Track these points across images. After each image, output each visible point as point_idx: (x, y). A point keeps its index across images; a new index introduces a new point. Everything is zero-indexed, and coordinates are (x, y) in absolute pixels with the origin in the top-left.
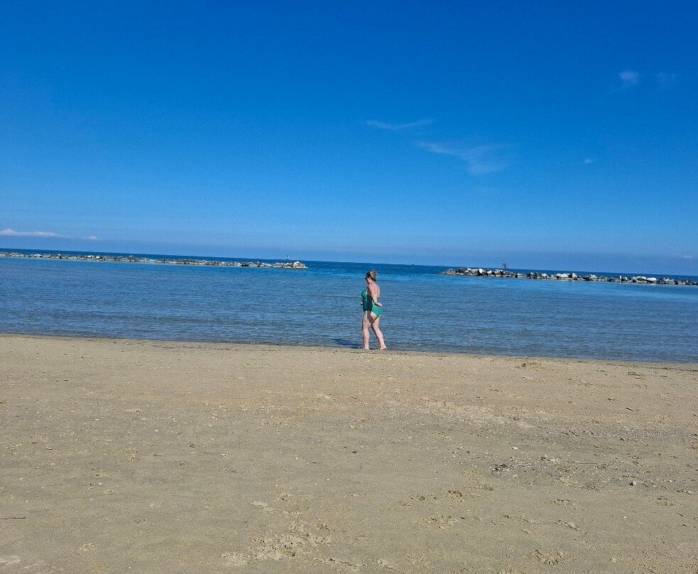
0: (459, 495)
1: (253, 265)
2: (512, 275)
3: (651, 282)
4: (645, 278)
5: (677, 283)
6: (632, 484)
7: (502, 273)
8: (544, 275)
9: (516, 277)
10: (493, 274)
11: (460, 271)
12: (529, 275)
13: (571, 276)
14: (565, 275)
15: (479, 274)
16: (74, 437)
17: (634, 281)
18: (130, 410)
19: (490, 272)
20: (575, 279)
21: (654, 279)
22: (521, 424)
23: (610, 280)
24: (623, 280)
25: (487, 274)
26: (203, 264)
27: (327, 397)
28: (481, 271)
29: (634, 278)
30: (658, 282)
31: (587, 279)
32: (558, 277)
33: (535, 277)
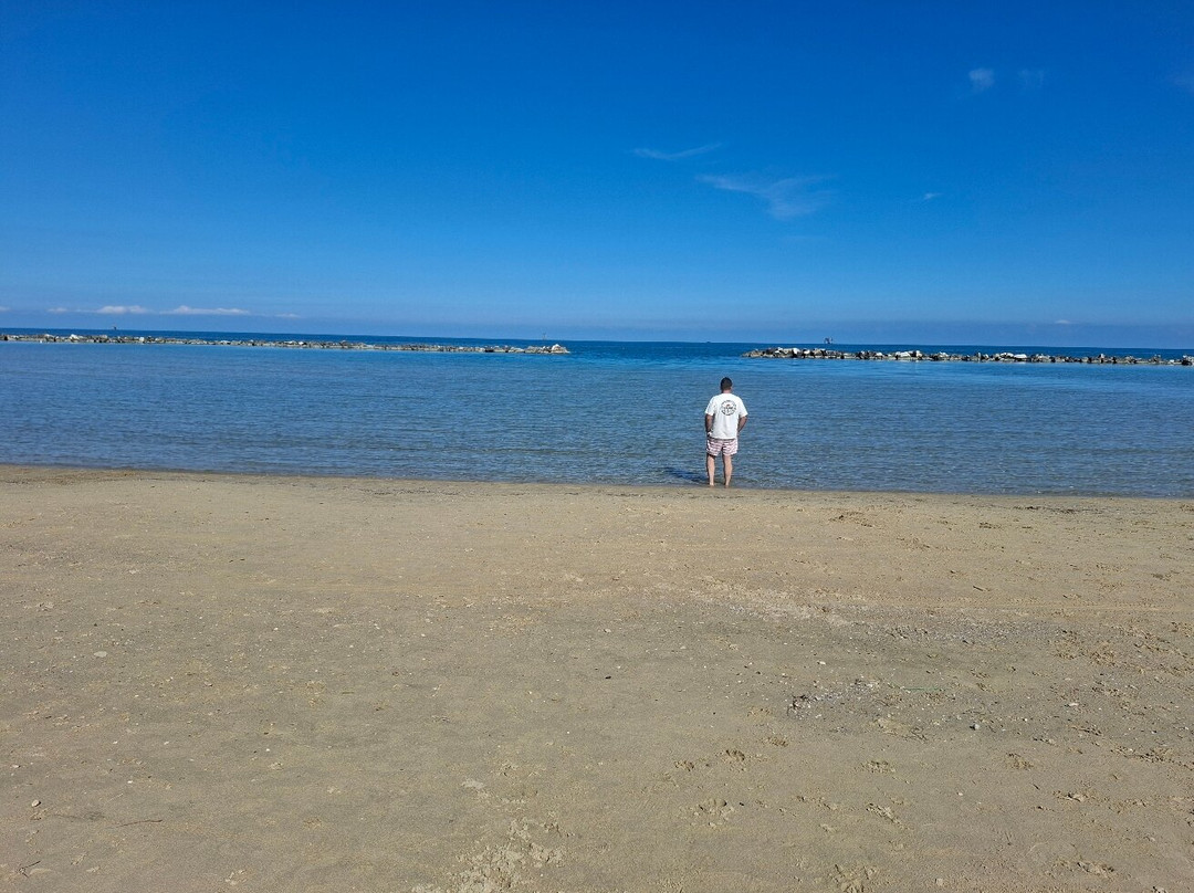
0: (740, 758)
1: (499, 350)
2: (837, 355)
3: (1020, 360)
4: (1012, 355)
5: (1053, 361)
6: (973, 728)
7: (823, 354)
8: (880, 354)
9: (842, 357)
10: (812, 354)
11: (768, 352)
12: (859, 355)
13: (914, 355)
14: (906, 354)
15: (794, 356)
16: (244, 661)
17: (997, 359)
18: (320, 610)
19: (807, 352)
20: (920, 359)
21: (1023, 356)
22: (832, 619)
23: (966, 359)
24: (983, 358)
25: (804, 355)
26: (435, 349)
27: (579, 580)
28: (796, 351)
29: (997, 355)
30: (1029, 360)
31: (936, 359)
32: (897, 357)
33: (867, 357)
